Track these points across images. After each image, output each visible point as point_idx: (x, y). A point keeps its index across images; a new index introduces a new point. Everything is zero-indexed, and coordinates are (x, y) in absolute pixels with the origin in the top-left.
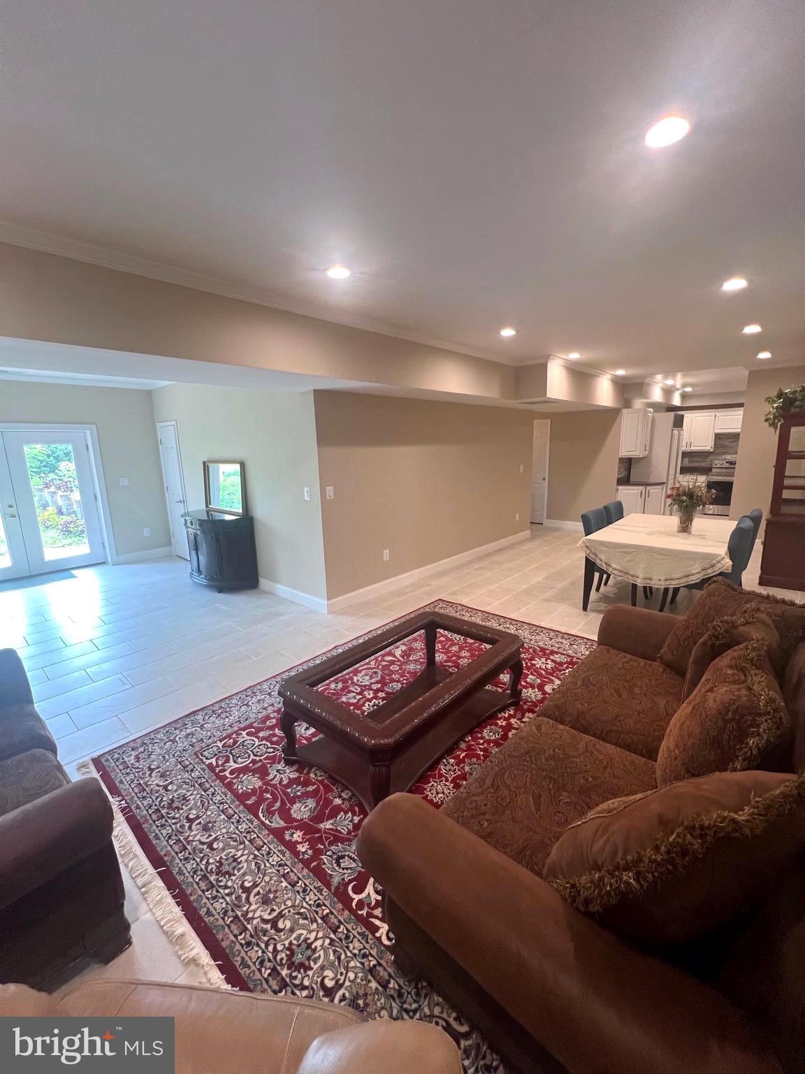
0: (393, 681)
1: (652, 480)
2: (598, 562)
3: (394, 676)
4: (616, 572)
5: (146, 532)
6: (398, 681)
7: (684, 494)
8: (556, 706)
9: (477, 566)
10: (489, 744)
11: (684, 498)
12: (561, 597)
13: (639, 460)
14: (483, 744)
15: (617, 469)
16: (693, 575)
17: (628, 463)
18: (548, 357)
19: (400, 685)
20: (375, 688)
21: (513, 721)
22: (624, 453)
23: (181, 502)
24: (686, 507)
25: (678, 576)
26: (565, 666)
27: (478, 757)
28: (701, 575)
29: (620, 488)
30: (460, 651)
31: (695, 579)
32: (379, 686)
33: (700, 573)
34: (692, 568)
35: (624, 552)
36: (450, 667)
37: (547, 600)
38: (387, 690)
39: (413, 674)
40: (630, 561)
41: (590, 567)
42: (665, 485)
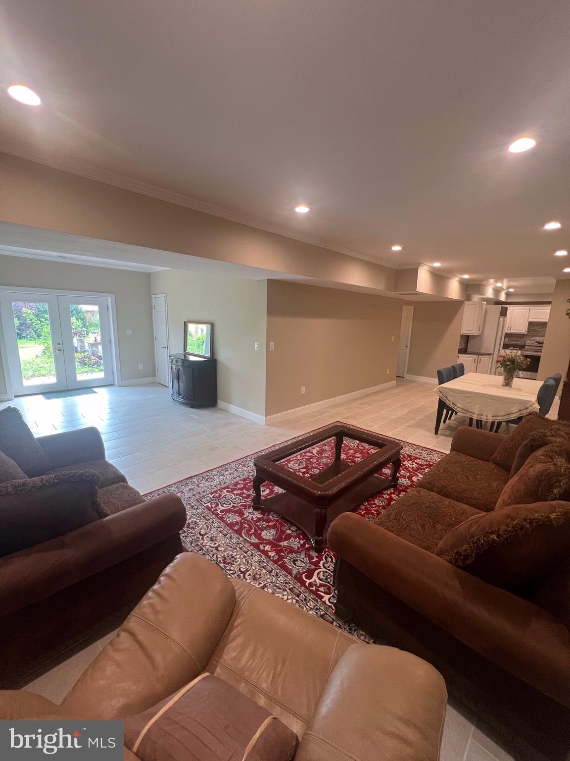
0: (314, 468)
1: (482, 352)
2: (448, 403)
3: (313, 465)
4: (460, 409)
5: (141, 366)
6: (317, 468)
7: (509, 360)
8: (428, 482)
9: (362, 402)
10: (379, 508)
11: (509, 363)
12: (420, 425)
13: (474, 337)
14: (375, 507)
15: (459, 342)
16: (513, 414)
17: (467, 339)
18: (419, 264)
19: (318, 471)
20: (303, 471)
21: (393, 496)
22: (465, 331)
23: (165, 347)
24: (510, 369)
25: (503, 414)
26: (425, 467)
27: (373, 514)
28: (518, 414)
29: (460, 355)
30: (355, 453)
31: (513, 417)
32: (305, 470)
33: (517, 413)
34: (513, 409)
35: (466, 397)
36: (349, 462)
37: (410, 426)
38: (311, 473)
39: (327, 465)
40: (470, 403)
41: (442, 405)
42: (492, 355)
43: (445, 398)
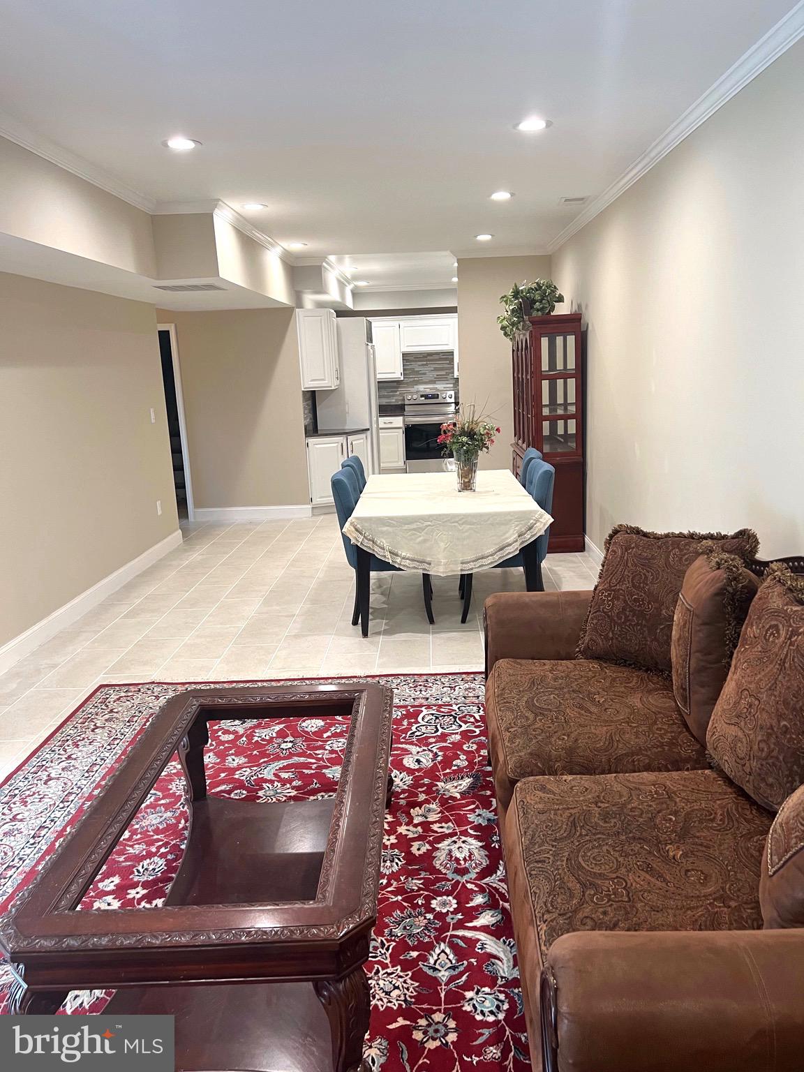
0: (139, 859)
1: (349, 426)
2: (379, 554)
3: (131, 850)
4: (407, 562)
6: (150, 855)
7: (463, 433)
10: (398, 880)
11: (465, 439)
12: (313, 626)
13: (328, 393)
14: (389, 884)
16: (510, 545)
18: (215, 203)
19: (162, 862)
20: (112, 887)
21: (402, 830)
22: (309, 384)
24: (467, 452)
25: (491, 550)
27: (397, 905)
28: (518, 543)
29: (312, 441)
30: (223, 760)
31: (513, 550)
32: (117, 880)
33: (516, 541)
34: (507, 535)
35: (414, 529)
36: (229, 792)
37: (296, 636)
38: (143, 879)
39: (171, 829)
40: (425, 541)
41: (363, 561)
42: (369, 432)
43: (370, 544)
